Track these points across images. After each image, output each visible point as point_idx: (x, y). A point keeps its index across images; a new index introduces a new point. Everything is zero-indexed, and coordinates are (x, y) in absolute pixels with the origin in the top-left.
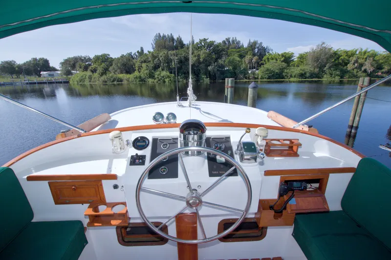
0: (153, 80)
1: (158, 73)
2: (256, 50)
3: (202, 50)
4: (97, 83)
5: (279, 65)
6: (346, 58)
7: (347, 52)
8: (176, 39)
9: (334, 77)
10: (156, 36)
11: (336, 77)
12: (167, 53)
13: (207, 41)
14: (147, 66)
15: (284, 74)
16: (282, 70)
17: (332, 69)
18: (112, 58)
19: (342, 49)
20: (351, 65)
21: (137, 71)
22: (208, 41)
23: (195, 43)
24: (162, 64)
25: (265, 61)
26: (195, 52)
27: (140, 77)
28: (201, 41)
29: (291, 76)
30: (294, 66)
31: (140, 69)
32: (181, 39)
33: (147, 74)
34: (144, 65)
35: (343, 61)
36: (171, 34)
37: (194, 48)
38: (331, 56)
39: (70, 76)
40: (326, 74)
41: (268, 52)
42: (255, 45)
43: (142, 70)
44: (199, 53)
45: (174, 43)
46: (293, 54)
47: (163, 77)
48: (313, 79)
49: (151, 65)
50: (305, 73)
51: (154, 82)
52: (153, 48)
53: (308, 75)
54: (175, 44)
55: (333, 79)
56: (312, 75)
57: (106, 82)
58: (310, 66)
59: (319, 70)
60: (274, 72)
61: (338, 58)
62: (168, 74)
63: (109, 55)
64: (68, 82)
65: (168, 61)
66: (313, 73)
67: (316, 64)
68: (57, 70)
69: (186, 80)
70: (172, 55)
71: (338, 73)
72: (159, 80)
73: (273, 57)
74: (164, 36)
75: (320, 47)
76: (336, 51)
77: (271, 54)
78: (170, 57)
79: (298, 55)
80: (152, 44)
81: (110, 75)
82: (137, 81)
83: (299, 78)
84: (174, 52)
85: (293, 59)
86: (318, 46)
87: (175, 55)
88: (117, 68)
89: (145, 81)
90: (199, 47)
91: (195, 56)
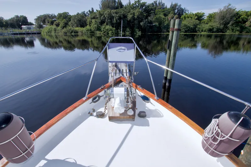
0: (100, 32)
1: (104, 27)
2: (176, 11)
3: (136, 9)
4: (60, 34)
5: (194, 22)
6: (246, 17)
7: (247, 12)
9: (235, 32)
11: (237, 32)
12: (111, 11)
14: (96, 21)
15: (197, 29)
16: (195, 26)
17: (234, 26)
18: (70, 15)
19: (243, 10)
20: (249, 23)
21: (88, 25)
22: (141, 2)
23: (131, 4)
24: (106, 20)
25: (182, 19)
26: (131, 10)
27: (91, 30)
28: (136, 2)
29: (202, 31)
30: (204, 23)
31: (91, 23)
32: (121, 1)
33: (95, 27)
34: (93, 21)
35: (243, 20)
37: (131, 7)
38: (234, 16)
39: (42, 29)
40: (229, 29)
41: (185, 13)
42: (176, 7)
43: (92, 25)
44: (134, 11)
45: (115, 4)
46: (204, 14)
47: (107, 30)
48: (219, 33)
49: (99, 21)
50: (213, 29)
51: (100, 34)
52: (101, 8)
53: (215, 30)
54: (116, 5)
55: (234, 33)
56: (218, 30)
57: (66, 33)
58: (217, 23)
59: (224, 26)
60: (189, 27)
61: (239, 17)
62: (111, 27)
63: (68, 13)
64: (39, 33)
65: (111, 18)
66: (219, 29)
67: (222, 22)
68: (33, 25)
69: (124, 33)
70: (114, 13)
71: (238, 29)
72: (104, 33)
73: (188, 16)
75: (226, 8)
76: (238, 12)
77: (187, 14)
78: (113, 15)
79: (208, 15)
80: (99, 5)
81: (69, 28)
82: (89, 33)
83: (208, 33)
84: (115, 11)
85: (203, 17)
86: (225, 7)
87: (116, 13)
88: (74, 23)
89: (94, 33)
90: (134, 7)
91: (131, 14)
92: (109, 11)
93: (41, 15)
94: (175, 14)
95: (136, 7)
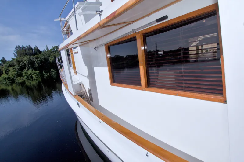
0: (22, 78)
1: (25, 72)
3: (56, 53)
8: (34, 48)
10: (16, 47)
12: (30, 58)
14: (14, 69)
21: (5, 74)
23: (49, 49)
24: (27, 66)
26: (52, 54)
27: (9, 78)
28: (54, 48)
31: (8, 72)
32: (38, 48)
33: (15, 74)
34: (11, 68)
36: (29, 45)
37: (50, 52)
43: (10, 72)
44: (54, 55)
45: (33, 51)
47: (30, 74)
49: (17, 67)
51: (23, 79)
52: (16, 56)
54: (34, 51)
62: (34, 71)
65: (32, 63)
69: (49, 73)
70: (34, 59)
72: (27, 77)
74: (24, 47)
78: (33, 60)
80: (14, 53)
82: (7, 81)
84: (35, 56)
87: (36, 58)
89: (14, 80)
90: (53, 52)
91: (52, 57)
92: (28, 57)
95: (55, 51)
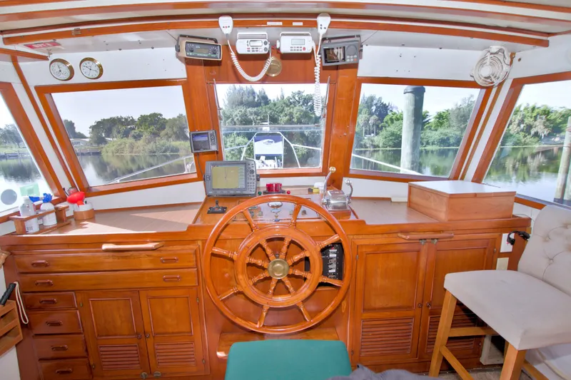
2: (374, 108)
3: (295, 106)
4: (141, 154)
8: (258, 93)
12: (245, 111)
13: (303, 94)
18: (165, 119)
20: (515, 126)
22: (305, 94)
23: (285, 97)
25: (387, 122)
26: (286, 109)
29: (428, 143)
30: (430, 129)
32: (264, 93)
37: (285, 103)
39: (103, 146)
41: (391, 111)
42: (372, 101)
44: (291, 110)
45: (254, 98)
46: (428, 112)
47: (239, 144)
50: (448, 139)
52: (225, 106)
53: (452, 141)
54: (256, 99)
56: (459, 141)
57: (154, 152)
58: (455, 128)
60: (401, 137)
62: (246, 140)
63: (161, 115)
64: (98, 154)
65: (246, 122)
66: (460, 138)
68: (85, 138)
70: (251, 114)
73: (398, 116)
74: (241, 89)
75: (467, 102)
77: (395, 114)
78: (249, 117)
79: (435, 115)
81: (162, 142)
83: (440, 146)
84: (255, 109)
85: (427, 119)
86: (464, 100)
87: (256, 114)
88: (172, 133)
90: (291, 103)
91: (286, 115)
92: (243, 111)
93: (104, 120)
94: (371, 114)
95: (294, 102)
